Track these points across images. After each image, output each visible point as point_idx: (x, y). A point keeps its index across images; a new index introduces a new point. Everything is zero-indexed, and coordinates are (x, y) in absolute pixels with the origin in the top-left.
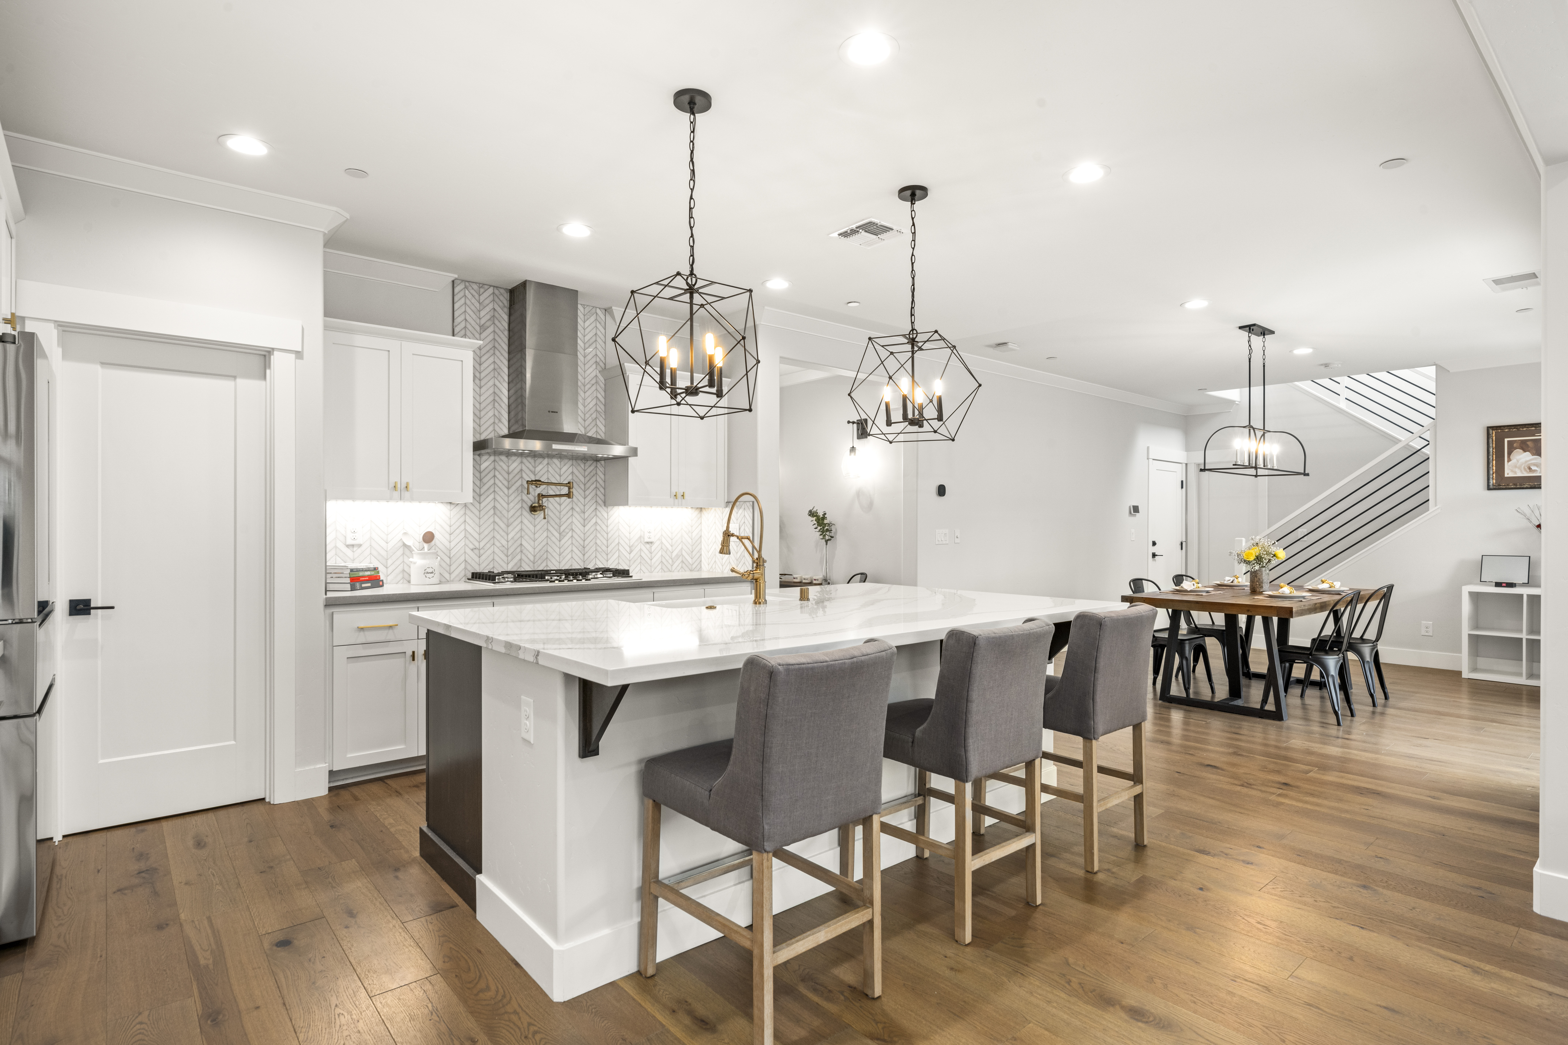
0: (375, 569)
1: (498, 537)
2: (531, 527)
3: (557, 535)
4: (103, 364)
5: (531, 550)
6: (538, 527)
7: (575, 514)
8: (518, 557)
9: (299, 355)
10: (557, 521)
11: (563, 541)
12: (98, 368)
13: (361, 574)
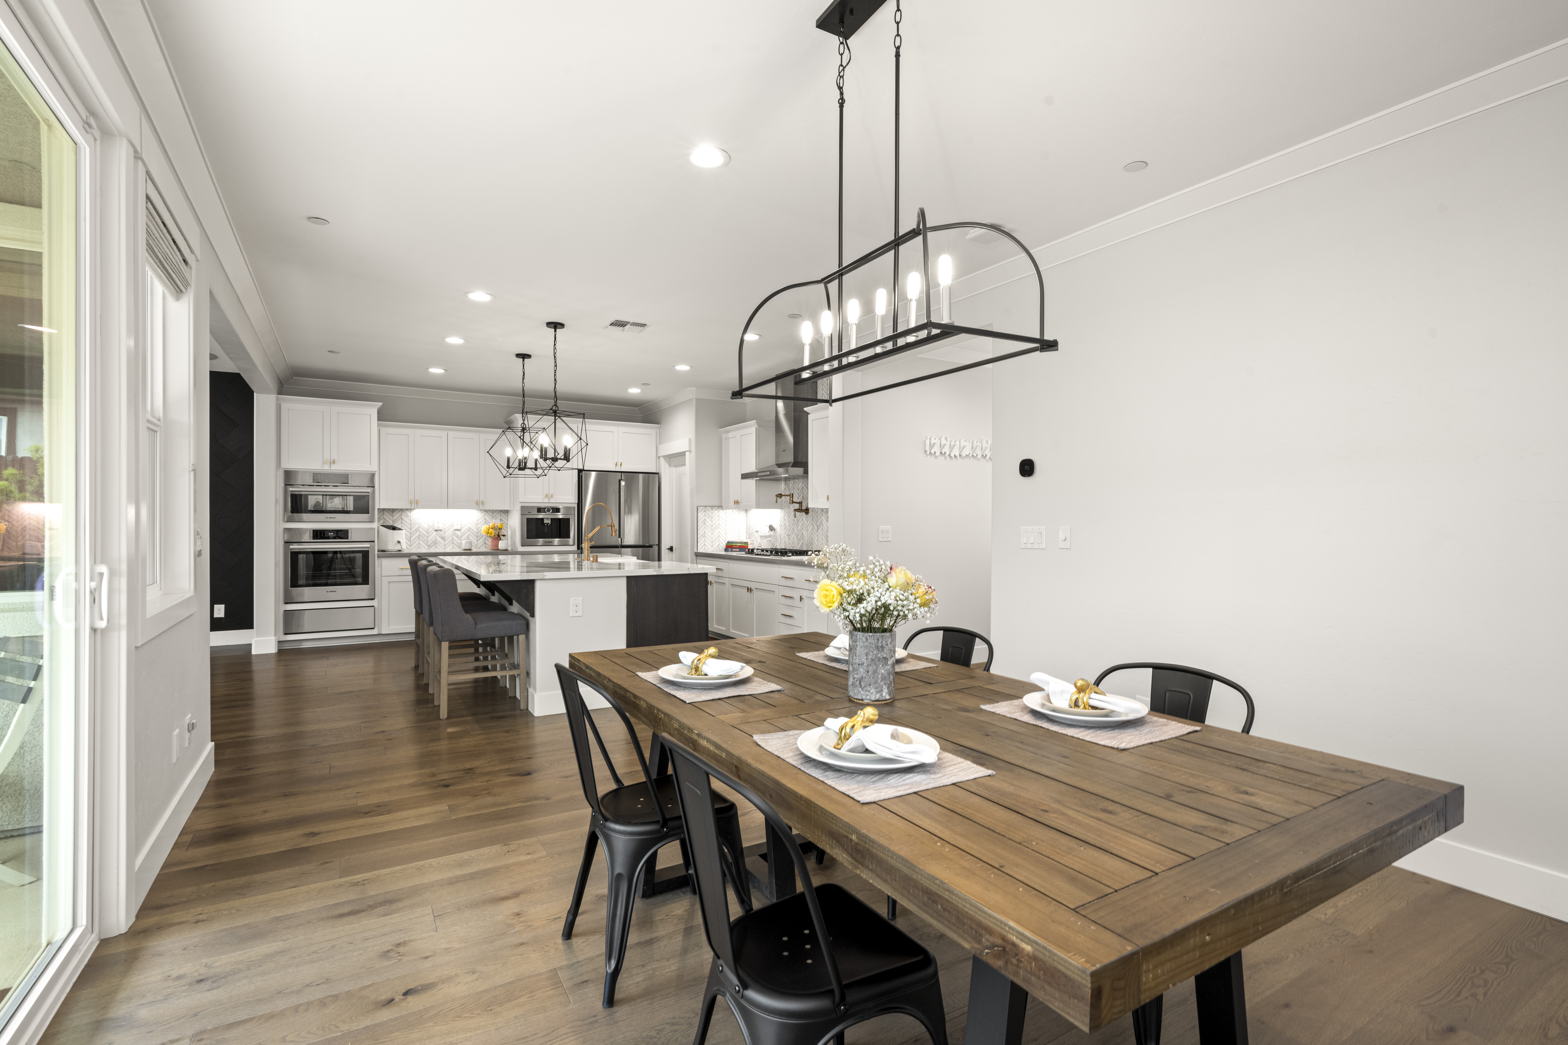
0: (747, 543)
1: (795, 528)
2: (806, 522)
3: (816, 528)
4: (675, 466)
5: (806, 537)
6: (809, 522)
7: (824, 514)
8: (801, 542)
9: (690, 451)
10: (816, 518)
11: (819, 532)
12: (674, 468)
13: (734, 544)
